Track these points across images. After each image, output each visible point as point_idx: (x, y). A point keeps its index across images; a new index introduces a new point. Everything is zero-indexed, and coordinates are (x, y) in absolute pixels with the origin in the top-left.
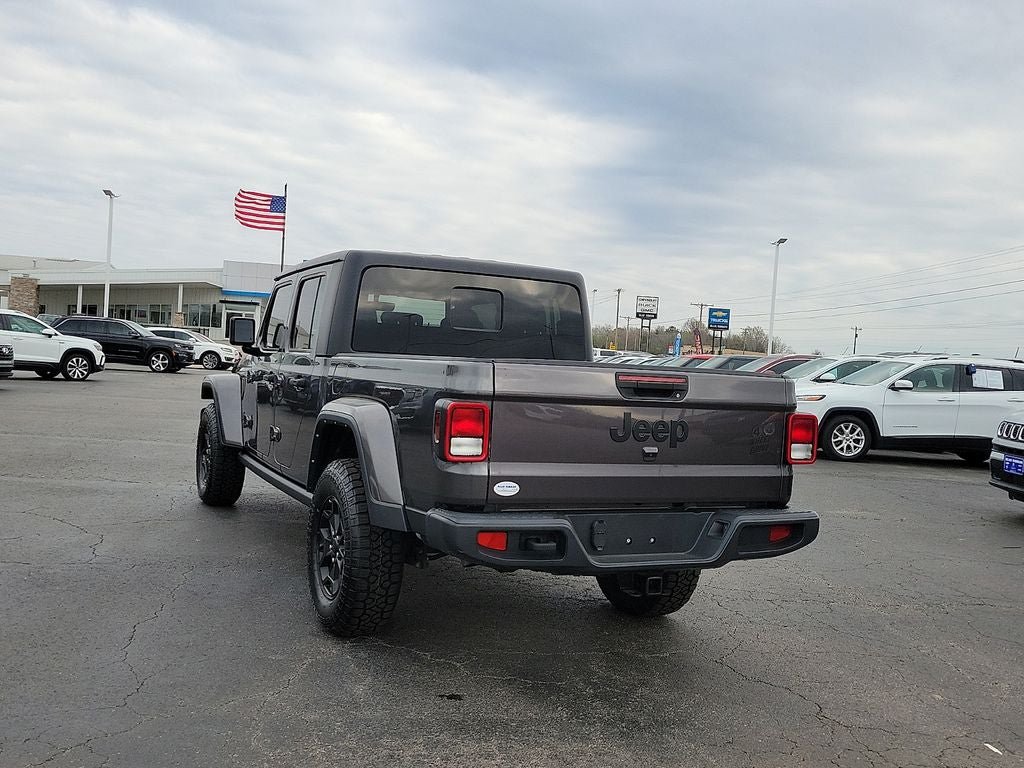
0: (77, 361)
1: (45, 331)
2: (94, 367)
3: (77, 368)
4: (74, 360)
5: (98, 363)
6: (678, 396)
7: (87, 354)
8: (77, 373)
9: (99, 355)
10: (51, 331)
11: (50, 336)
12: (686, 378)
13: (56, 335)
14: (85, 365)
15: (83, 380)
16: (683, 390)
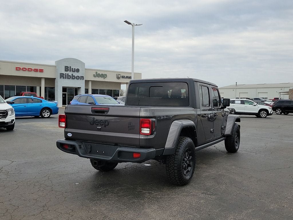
0: (263, 112)
1: (254, 104)
2: (268, 114)
3: (263, 114)
4: (262, 112)
5: (270, 113)
6: (106, 113)
7: (266, 110)
8: (264, 116)
9: (270, 110)
10: (255, 104)
11: (255, 105)
12: (109, 108)
13: (257, 105)
14: (266, 113)
15: (265, 118)
16: (107, 112)
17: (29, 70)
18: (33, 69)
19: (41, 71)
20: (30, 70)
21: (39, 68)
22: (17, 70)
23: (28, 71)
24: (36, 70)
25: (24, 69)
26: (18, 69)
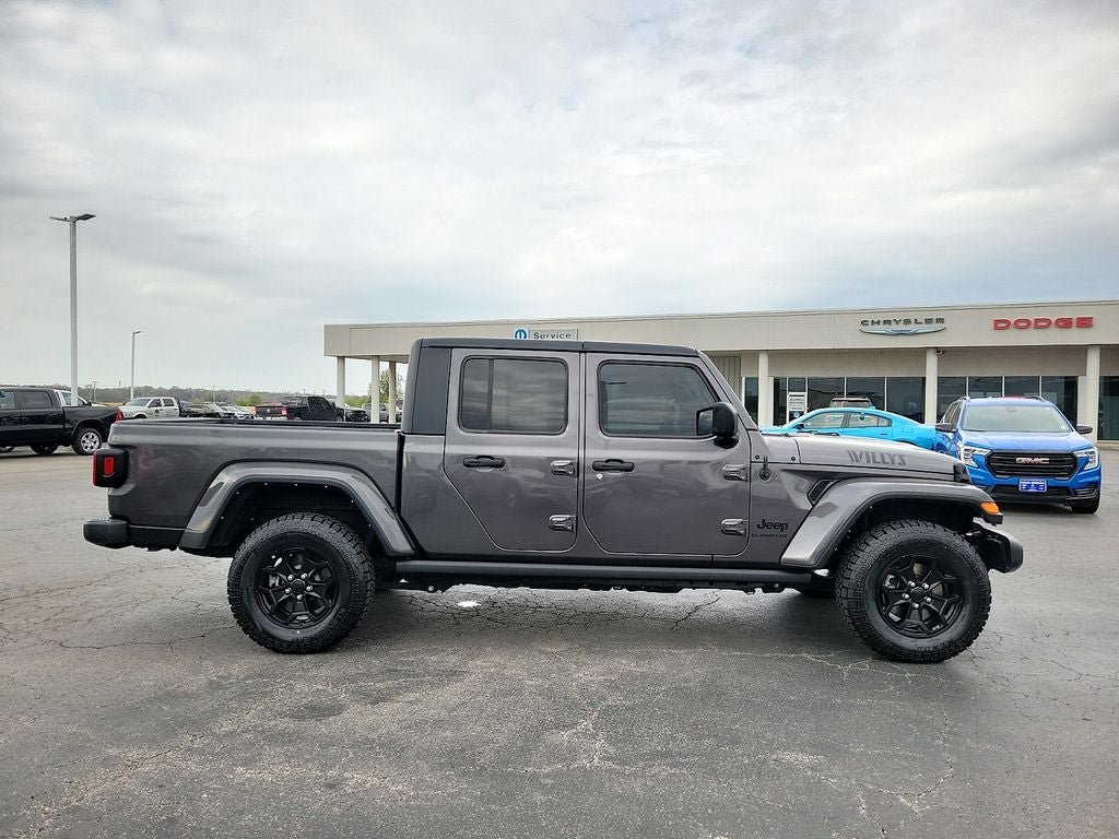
17: (1040, 324)
18: (1053, 320)
19: (1085, 323)
20: (1042, 324)
21: (1074, 315)
22: (996, 328)
23: (1037, 327)
24: (1065, 324)
25: (1024, 325)
26: (1002, 325)
